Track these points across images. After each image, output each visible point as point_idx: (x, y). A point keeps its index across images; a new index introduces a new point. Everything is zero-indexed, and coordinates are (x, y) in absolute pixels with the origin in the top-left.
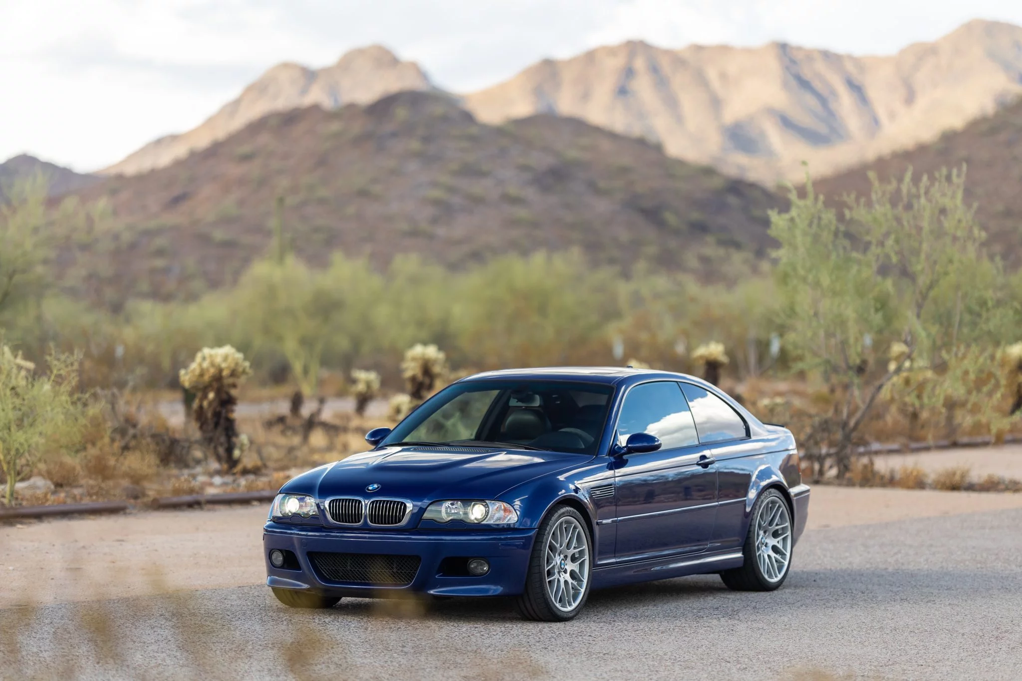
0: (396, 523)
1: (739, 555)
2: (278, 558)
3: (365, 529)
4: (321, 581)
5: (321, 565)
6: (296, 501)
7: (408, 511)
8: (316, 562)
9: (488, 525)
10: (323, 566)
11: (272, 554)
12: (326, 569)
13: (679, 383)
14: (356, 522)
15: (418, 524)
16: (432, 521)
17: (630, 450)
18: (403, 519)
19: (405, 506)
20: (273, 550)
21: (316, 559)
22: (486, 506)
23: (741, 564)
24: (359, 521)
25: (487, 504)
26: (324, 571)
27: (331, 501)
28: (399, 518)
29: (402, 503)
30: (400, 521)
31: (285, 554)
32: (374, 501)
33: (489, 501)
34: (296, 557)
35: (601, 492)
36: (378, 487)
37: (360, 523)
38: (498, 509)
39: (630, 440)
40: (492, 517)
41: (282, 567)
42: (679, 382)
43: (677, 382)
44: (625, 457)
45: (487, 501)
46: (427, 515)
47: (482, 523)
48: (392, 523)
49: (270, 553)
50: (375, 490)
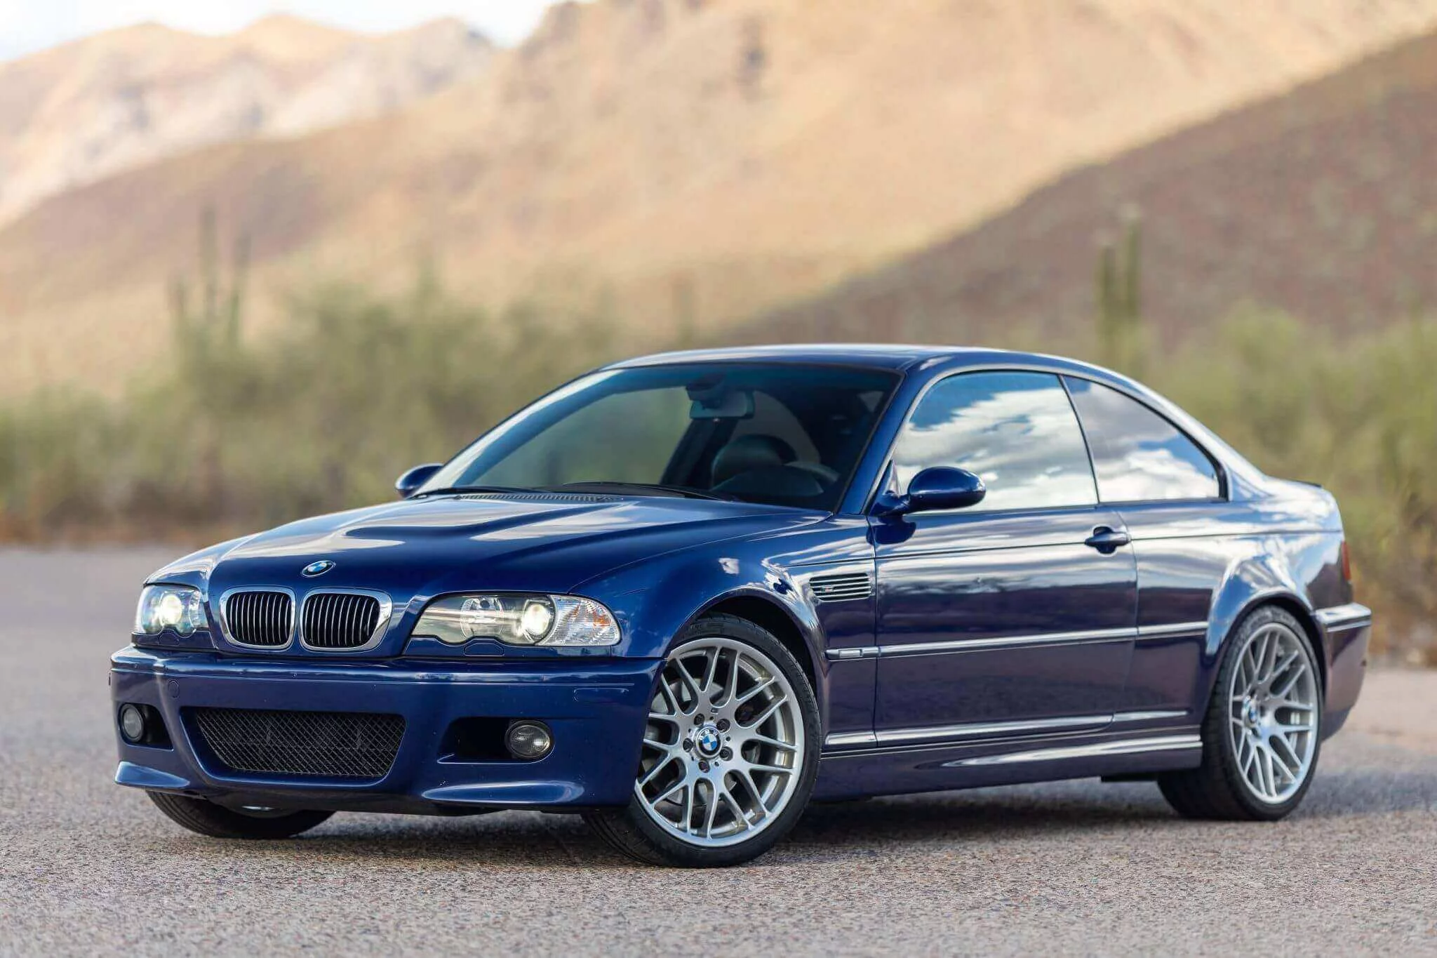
0: (357, 643)
1: (1192, 741)
2: (134, 722)
3: (297, 658)
4: (212, 772)
5: (212, 736)
6: (178, 601)
7: (381, 620)
8: (202, 729)
9: (551, 651)
10: (215, 740)
11: (125, 711)
12: (220, 745)
13: (1062, 378)
14: (277, 643)
15: (403, 649)
16: (434, 644)
17: (919, 504)
18: (371, 633)
19: (377, 606)
20: (126, 706)
21: (200, 722)
22: (552, 609)
23: (1196, 762)
24: (285, 640)
25: (552, 604)
26: (217, 749)
27: (231, 598)
28: (364, 633)
29: (372, 600)
30: (366, 639)
31: (146, 715)
32: (315, 596)
33: (558, 597)
34: (162, 718)
35: (835, 588)
36: (328, 567)
37: (284, 646)
38: (577, 614)
39: (919, 481)
40: (561, 634)
41: (142, 742)
42: (1064, 375)
43: (1057, 375)
44: (906, 517)
45: (552, 597)
46: (421, 629)
47: (539, 644)
48: (350, 645)
49: (120, 711)
50: (320, 572)
